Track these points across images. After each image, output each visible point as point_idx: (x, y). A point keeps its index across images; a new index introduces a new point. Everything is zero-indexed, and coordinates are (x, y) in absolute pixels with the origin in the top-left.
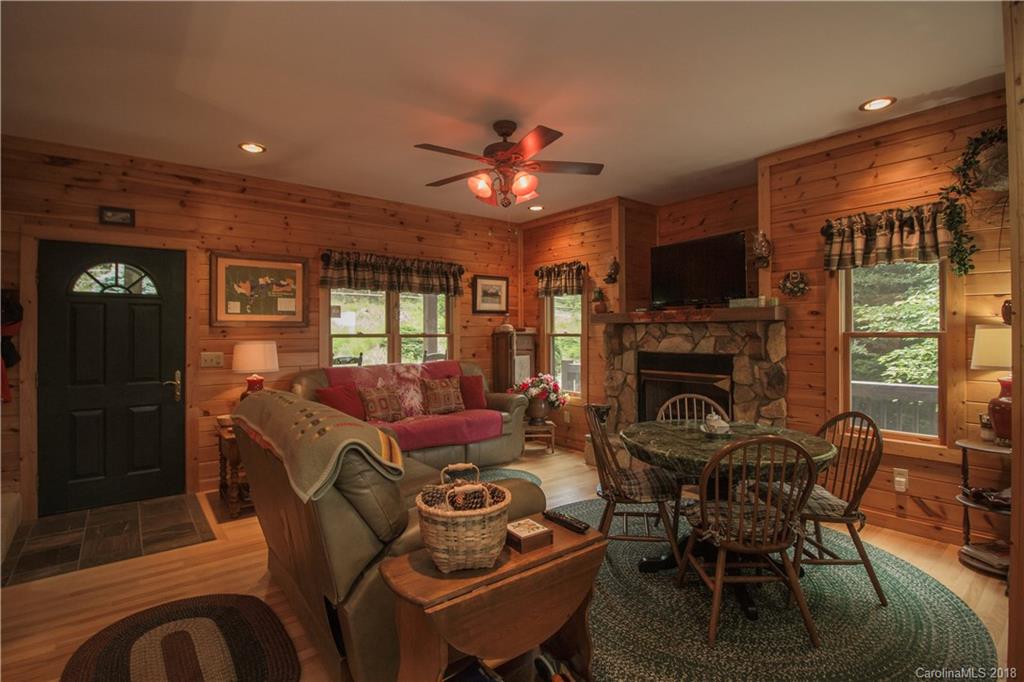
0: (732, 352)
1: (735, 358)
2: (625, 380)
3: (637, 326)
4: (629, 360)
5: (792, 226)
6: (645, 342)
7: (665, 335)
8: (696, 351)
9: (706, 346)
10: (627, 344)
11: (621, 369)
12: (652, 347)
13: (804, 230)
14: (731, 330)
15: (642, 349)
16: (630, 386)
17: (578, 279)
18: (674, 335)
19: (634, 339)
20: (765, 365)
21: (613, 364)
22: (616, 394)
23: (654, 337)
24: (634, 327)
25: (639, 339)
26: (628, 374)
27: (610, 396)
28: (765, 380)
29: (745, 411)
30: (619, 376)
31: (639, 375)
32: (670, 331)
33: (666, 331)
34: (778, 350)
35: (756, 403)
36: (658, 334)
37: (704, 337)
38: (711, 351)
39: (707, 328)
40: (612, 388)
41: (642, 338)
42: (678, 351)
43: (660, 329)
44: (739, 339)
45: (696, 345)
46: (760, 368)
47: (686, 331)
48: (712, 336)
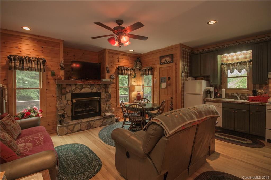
0: (101, 91)
1: (101, 93)
2: (67, 103)
3: (71, 85)
4: (69, 96)
5: (111, 65)
6: (75, 90)
7: (82, 88)
8: (92, 92)
9: (95, 90)
10: (68, 91)
11: (66, 99)
12: (77, 91)
13: (113, 67)
14: (100, 86)
15: (74, 92)
16: (69, 105)
17: (43, 66)
18: (85, 88)
19: (71, 89)
20: (107, 94)
21: (61, 98)
22: (63, 108)
23: (78, 88)
24: (70, 85)
25: (72, 89)
26: (68, 101)
27: (60, 110)
28: (108, 97)
29: (104, 104)
30: (65, 102)
31: (72, 101)
32: (84, 87)
33: (83, 87)
34: (110, 90)
35: (106, 102)
36: (80, 87)
37: (94, 88)
38: (96, 91)
39: (94, 86)
40: (62, 107)
41: (74, 89)
42: (87, 92)
43: (81, 86)
44: (102, 88)
45: (92, 90)
46: (106, 95)
47: (89, 86)
48: (95, 88)
